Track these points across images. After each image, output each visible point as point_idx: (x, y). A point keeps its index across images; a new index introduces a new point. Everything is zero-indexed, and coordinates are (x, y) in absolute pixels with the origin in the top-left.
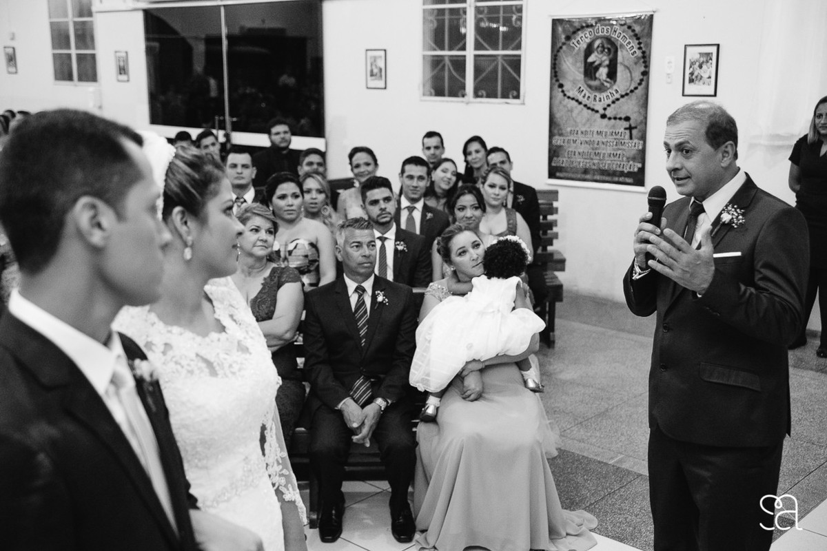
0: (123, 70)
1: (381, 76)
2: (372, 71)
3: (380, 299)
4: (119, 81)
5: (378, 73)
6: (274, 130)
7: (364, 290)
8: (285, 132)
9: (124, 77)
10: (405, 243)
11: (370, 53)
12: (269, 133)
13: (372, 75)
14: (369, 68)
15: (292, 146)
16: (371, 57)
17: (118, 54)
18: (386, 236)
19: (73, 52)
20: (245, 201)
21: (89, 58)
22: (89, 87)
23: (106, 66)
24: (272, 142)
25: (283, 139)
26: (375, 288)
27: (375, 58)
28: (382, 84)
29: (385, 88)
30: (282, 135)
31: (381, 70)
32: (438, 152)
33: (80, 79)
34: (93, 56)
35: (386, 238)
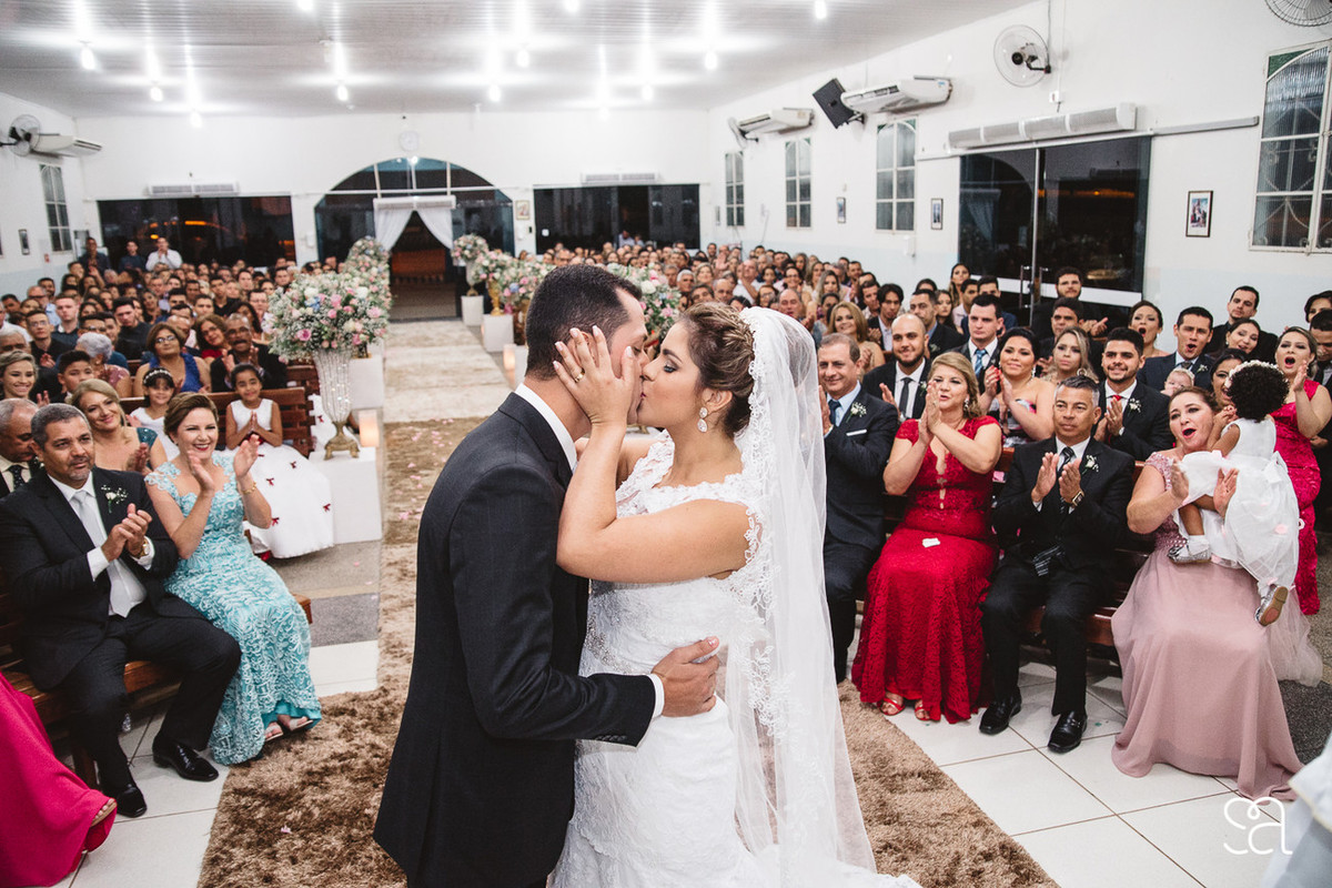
0: (938, 219)
1: (1205, 222)
2: (1194, 215)
3: (1090, 464)
4: (932, 228)
5: (1200, 217)
6: (1062, 280)
7: (1072, 454)
8: (1074, 282)
9: (938, 225)
10: (1141, 403)
11: (1193, 196)
12: (1056, 283)
13: (1194, 221)
14: (1191, 213)
15: (1082, 298)
16: (1194, 201)
17: (934, 202)
18: (1121, 395)
19: (895, 201)
20: (986, 353)
21: (908, 207)
22: (905, 235)
23: (922, 215)
24: (1058, 292)
25: (1071, 289)
26: (1087, 452)
27: (1199, 202)
28: (1204, 231)
29: (1209, 236)
30: (1070, 285)
31: (1205, 215)
32: (1246, 309)
33: (898, 228)
34: (912, 204)
35: (1122, 397)
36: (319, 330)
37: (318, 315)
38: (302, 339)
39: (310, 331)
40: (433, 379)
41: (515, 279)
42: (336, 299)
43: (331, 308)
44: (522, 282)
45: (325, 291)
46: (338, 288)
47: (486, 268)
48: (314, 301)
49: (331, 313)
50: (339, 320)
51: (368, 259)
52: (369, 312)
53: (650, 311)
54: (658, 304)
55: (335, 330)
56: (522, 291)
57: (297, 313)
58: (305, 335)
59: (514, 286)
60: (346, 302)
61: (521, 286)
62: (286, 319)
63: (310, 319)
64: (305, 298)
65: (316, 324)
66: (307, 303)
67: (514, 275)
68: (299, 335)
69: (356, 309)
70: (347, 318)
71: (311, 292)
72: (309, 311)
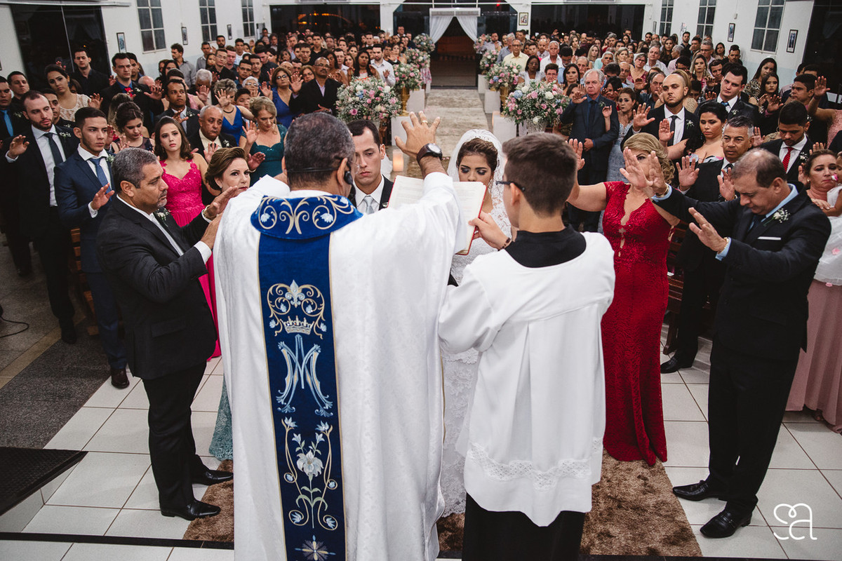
0: (792, 44)
4: (787, 51)
9: (791, 49)
17: (792, 32)
19: (766, 29)
21: (774, 34)
33: (765, 49)
34: (777, 33)
36: (361, 110)
37: (362, 101)
38: (353, 114)
39: (357, 110)
40: (446, 130)
41: (497, 74)
42: (372, 92)
43: (370, 98)
44: (501, 75)
45: (367, 88)
46: (374, 86)
47: (489, 60)
48: (360, 93)
49: (369, 101)
50: (373, 104)
51: (418, 51)
52: (390, 101)
53: (549, 110)
54: (554, 106)
55: (370, 110)
56: (500, 81)
57: (351, 100)
58: (354, 112)
59: (495, 78)
60: (377, 95)
61: (500, 78)
62: (345, 102)
63: (357, 103)
64: (356, 91)
65: (360, 106)
66: (357, 94)
67: (496, 70)
68: (351, 111)
69: (382, 98)
70: (377, 104)
71: (359, 88)
72: (357, 99)
